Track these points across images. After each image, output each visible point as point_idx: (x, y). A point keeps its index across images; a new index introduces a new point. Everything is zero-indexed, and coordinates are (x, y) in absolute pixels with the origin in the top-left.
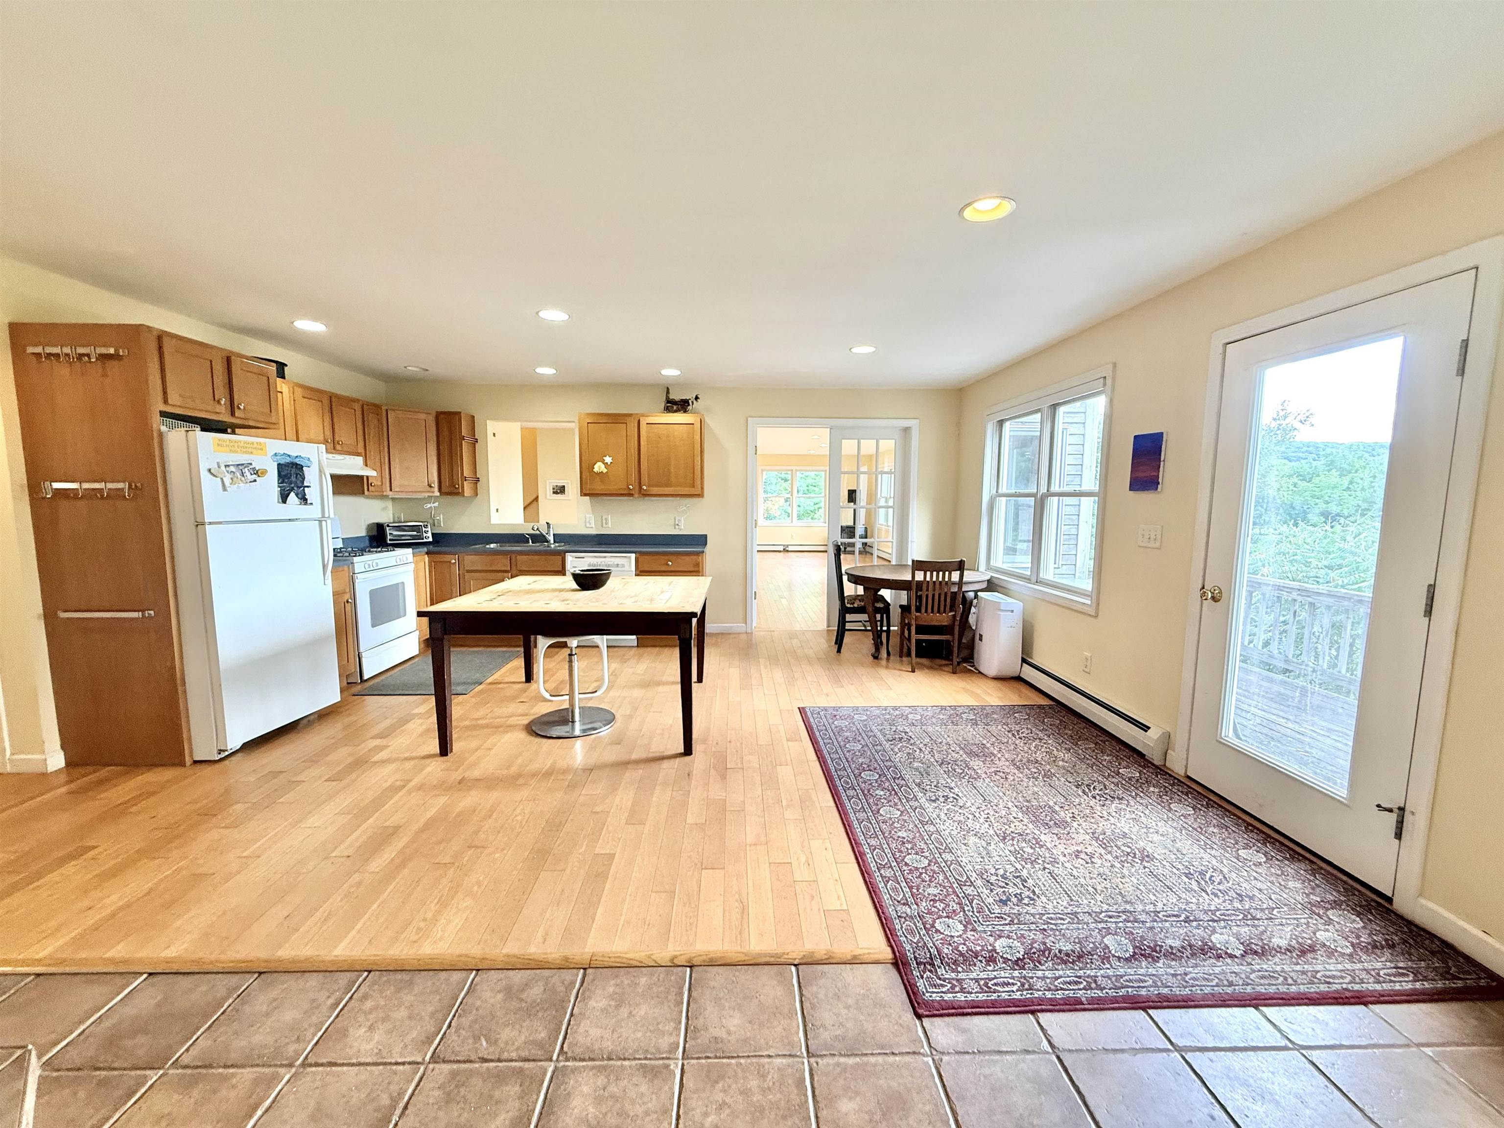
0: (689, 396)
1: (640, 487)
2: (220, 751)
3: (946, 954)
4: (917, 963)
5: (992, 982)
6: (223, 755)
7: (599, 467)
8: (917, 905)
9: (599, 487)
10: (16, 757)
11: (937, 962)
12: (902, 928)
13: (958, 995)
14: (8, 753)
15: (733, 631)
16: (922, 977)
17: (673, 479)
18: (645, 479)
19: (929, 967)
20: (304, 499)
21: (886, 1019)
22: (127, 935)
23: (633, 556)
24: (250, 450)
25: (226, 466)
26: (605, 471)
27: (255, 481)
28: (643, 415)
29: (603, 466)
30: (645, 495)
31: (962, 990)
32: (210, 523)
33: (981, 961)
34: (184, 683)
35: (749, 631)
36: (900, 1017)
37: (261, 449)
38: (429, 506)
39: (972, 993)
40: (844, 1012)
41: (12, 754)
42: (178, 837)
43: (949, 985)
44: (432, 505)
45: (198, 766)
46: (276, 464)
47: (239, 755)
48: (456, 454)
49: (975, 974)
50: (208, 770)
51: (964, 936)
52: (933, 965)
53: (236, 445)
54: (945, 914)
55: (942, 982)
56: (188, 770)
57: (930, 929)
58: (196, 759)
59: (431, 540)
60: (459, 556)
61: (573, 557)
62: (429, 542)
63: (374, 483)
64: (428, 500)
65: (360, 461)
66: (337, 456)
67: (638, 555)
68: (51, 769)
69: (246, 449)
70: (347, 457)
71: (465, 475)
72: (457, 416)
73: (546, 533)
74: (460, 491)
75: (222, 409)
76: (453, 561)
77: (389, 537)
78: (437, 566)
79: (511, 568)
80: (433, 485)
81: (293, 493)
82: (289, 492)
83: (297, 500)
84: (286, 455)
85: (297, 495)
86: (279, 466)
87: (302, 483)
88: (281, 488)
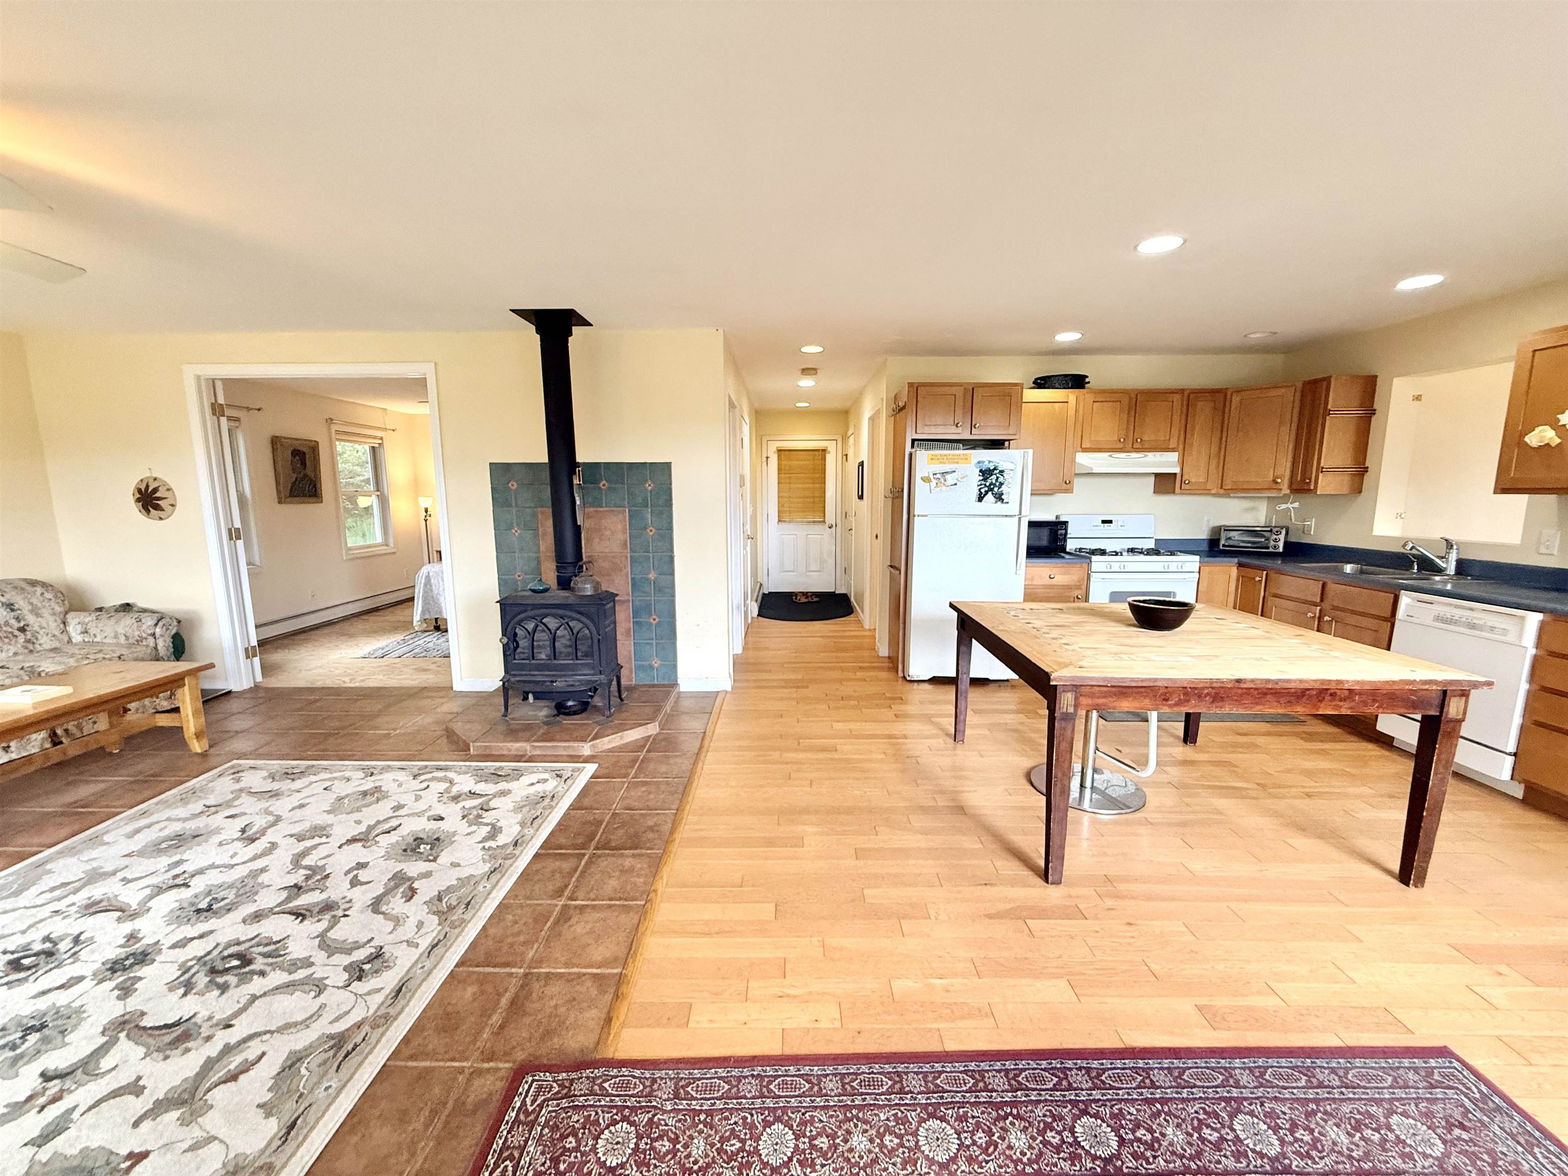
2: (909, 675)
3: (570, 1117)
4: (573, 1079)
5: (510, 1169)
7: (1538, 438)
8: (671, 1111)
9: (1536, 476)
11: (564, 1103)
12: (634, 1077)
13: (513, 1114)
16: (554, 1081)
19: (564, 1092)
20: (999, 498)
21: (527, 1036)
23: (1536, 617)
24: (956, 460)
25: (934, 474)
26: (1553, 442)
27: (956, 484)
29: (1551, 433)
31: (516, 1121)
33: (543, 1164)
36: (523, 1050)
37: (967, 459)
38: (1284, 506)
39: (508, 1133)
40: (553, 1003)
43: (530, 1109)
44: (1290, 506)
46: (978, 469)
47: (926, 684)
48: (1316, 436)
49: (532, 1149)
51: (592, 1157)
52: (566, 1096)
53: (946, 457)
54: (642, 1146)
55: (538, 1102)
57: (625, 1115)
59: (1281, 550)
60: (1267, 575)
61: (1413, 599)
62: (1279, 553)
63: (1193, 480)
64: (1285, 499)
65: (1174, 457)
66: (1134, 455)
67: (1549, 618)
68: (881, 654)
69: (953, 460)
70: (1150, 455)
71: (1322, 465)
72: (1325, 383)
73: (1438, 557)
74: (1312, 488)
75: (959, 430)
76: (1258, 579)
77: (1222, 542)
78: (1245, 582)
79: (1322, 600)
80: (1279, 481)
81: (990, 493)
82: (987, 492)
83: (993, 500)
84: (990, 462)
85: (995, 495)
86: (981, 471)
87: (1001, 484)
88: (980, 490)
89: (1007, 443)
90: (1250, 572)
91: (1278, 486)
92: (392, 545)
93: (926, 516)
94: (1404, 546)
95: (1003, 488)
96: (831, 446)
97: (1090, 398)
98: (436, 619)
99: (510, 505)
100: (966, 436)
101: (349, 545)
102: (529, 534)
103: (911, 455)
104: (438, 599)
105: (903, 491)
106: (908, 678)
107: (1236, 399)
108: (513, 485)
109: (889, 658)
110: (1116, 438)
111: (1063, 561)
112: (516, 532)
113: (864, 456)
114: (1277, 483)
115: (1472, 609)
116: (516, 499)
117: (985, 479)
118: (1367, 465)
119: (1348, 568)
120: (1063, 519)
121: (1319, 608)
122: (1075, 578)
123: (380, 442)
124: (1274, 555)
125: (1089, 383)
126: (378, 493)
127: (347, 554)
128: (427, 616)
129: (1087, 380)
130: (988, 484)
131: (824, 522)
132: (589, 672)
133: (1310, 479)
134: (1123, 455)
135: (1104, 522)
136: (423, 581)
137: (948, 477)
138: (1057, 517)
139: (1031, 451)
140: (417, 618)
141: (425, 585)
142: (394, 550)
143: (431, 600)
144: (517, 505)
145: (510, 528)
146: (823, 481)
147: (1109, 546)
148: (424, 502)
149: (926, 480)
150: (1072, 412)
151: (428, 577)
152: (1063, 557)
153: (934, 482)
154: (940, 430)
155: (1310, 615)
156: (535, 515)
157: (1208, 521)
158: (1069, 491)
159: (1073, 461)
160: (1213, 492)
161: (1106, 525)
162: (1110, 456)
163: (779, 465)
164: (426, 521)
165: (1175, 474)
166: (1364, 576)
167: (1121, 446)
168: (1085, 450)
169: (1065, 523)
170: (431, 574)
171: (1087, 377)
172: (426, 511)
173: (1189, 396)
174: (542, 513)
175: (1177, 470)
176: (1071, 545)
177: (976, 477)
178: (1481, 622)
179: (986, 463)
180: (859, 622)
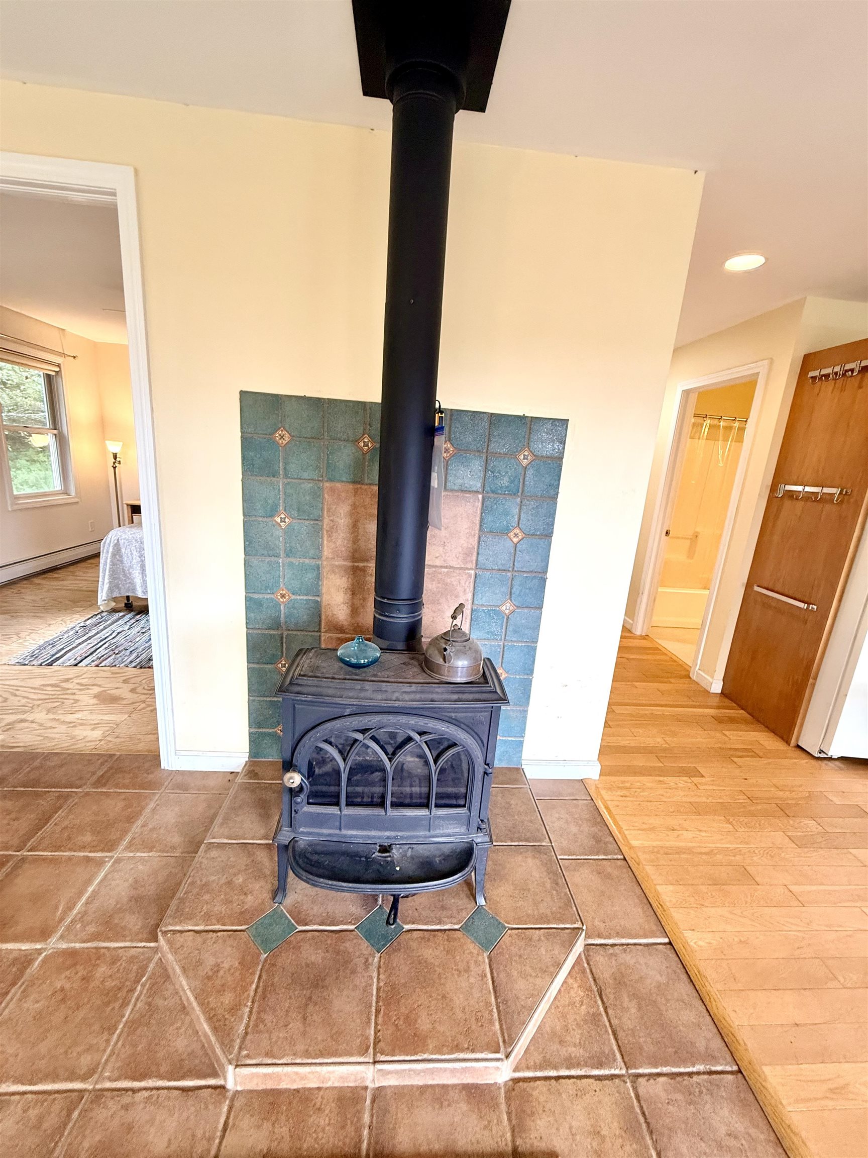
2: (821, 751)
6: (823, 755)
10: (700, 672)
14: (698, 667)
22: (677, 883)
34: (815, 679)
41: (699, 669)
42: (752, 814)
45: (798, 752)
50: (805, 761)
56: (789, 750)
58: (800, 744)
92: (73, 493)
98: (128, 597)
99: (275, 474)
101: (15, 493)
102: (304, 527)
104: (130, 573)
108: (283, 437)
112: (283, 521)
116: (286, 464)
123: (57, 369)
126: (55, 432)
127: (13, 504)
128: (116, 594)
132: (457, 830)
136: (111, 550)
140: (103, 595)
141: (114, 555)
142: (76, 500)
143: (119, 573)
144: (286, 476)
145: (272, 512)
148: (113, 447)
151: (117, 546)
156: (317, 494)
164: (115, 468)
170: (121, 542)
172: (115, 457)
174: (332, 490)
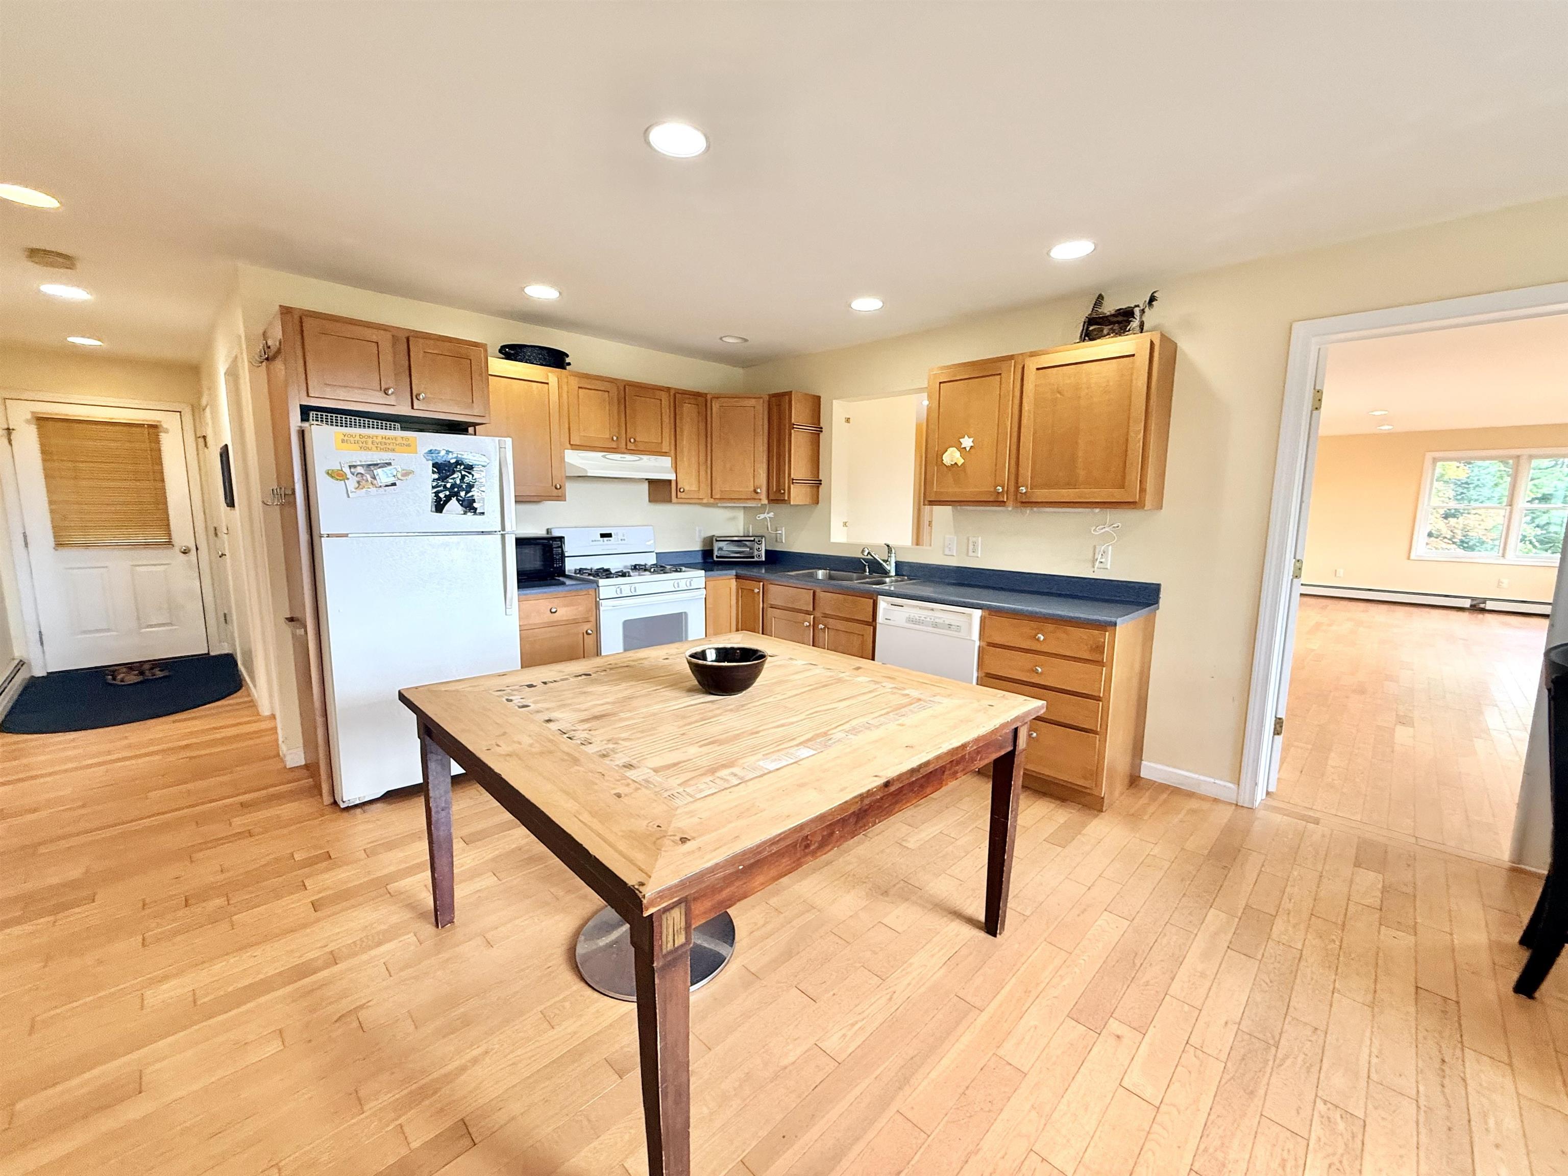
0: (1135, 299)
1: (1017, 487)
7: (952, 456)
9: (951, 490)
15: (1203, 790)
17: (1082, 473)
18: (1026, 472)
20: (469, 506)
23: (977, 614)
24: (390, 447)
25: (350, 467)
26: (960, 461)
27: (394, 484)
28: (1033, 354)
29: (957, 454)
30: (1026, 503)
32: (328, 536)
35: (1244, 800)
37: (408, 445)
38: (762, 516)
44: (766, 515)
45: (328, 810)
46: (431, 463)
47: (379, 806)
48: (784, 446)
53: (370, 441)
59: (764, 559)
60: (763, 585)
61: (888, 603)
62: (762, 562)
63: (687, 488)
64: (762, 509)
65: (667, 462)
66: (628, 457)
67: (986, 613)
68: (290, 764)
69: (384, 446)
70: (645, 458)
71: (792, 476)
72: (787, 397)
73: (884, 561)
74: (786, 498)
75: (391, 400)
76: (756, 590)
77: (716, 553)
78: (744, 594)
79: (814, 609)
80: (759, 491)
81: (454, 499)
82: (448, 499)
83: (460, 509)
84: (448, 452)
85: (462, 502)
86: (434, 465)
87: (470, 487)
88: (437, 494)
89: (471, 430)
90: (749, 584)
91: (757, 497)
93: (346, 535)
94: (863, 551)
95: (475, 492)
96: (170, 422)
97: (574, 382)
100: (404, 410)
103: (302, 433)
105: (294, 493)
106: (343, 806)
107: (716, 406)
109: (306, 766)
110: (608, 436)
111: (567, 588)
113: (227, 439)
114: (757, 493)
115: (932, 610)
117: (443, 478)
118: (820, 478)
119: (820, 574)
120: (556, 533)
121: (812, 616)
122: (581, 608)
124: (758, 564)
125: (569, 364)
129: (568, 360)
130: (448, 485)
131: (169, 543)
133: (784, 490)
134: (617, 456)
135: (603, 536)
137: (379, 472)
138: (548, 531)
139: (509, 441)
146: (159, 477)
147: (614, 565)
149: (337, 475)
150: (554, 397)
152: (563, 584)
153: (352, 482)
154: (357, 395)
155: (807, 624)
157: (700, 531)
158: (561, 498)
159: (562, 458)
160: (705, 501)
161: (605, 539)
162: (604, 456)
163: (42, 445)
165: (670, 481)
166: (833, 582)
167: (614, 445)
168: (575, 447)
169: (561, 539)
171: (567, 356)
173: (675, 395)
175: (672, 477)
176: (570, 565)
177: (428, 476)
178: (941, 621)
179: (443, 453)
180: (252, 704)
